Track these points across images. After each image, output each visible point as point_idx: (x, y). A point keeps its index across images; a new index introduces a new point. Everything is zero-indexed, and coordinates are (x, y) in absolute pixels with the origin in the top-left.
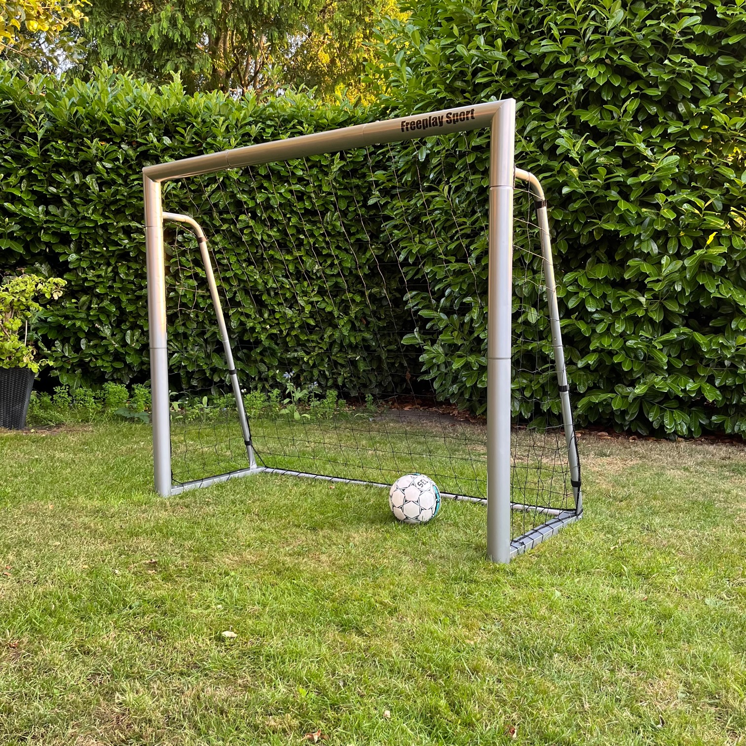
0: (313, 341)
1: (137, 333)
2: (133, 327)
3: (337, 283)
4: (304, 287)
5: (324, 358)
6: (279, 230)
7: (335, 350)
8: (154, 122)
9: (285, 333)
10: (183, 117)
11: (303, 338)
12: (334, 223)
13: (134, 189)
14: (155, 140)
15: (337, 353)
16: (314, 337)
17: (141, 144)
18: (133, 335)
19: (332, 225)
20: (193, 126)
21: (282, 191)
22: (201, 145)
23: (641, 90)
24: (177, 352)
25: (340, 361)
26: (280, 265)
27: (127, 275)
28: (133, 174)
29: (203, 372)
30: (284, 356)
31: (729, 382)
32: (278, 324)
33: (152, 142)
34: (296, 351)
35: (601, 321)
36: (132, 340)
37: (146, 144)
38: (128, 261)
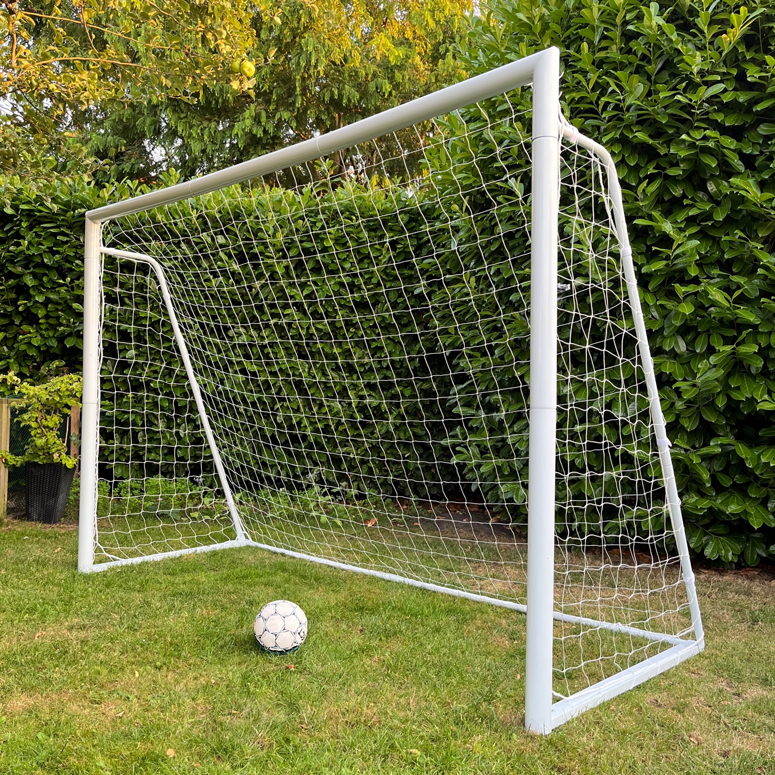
3: (386, 376)
9: (333, 428)
12: (383, 314)
19: (380, 316)
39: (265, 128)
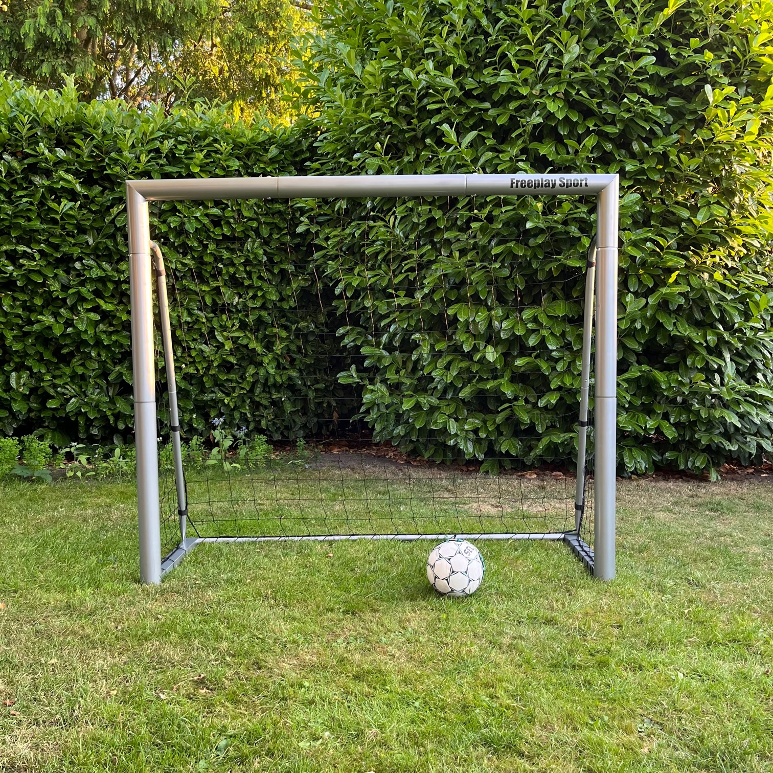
0: (231, 381)
1: (25, 375)
2: (19, 368)
3: (260, 316)
4: (222, 320)
5: (246, 399)
6: (193, 258)
7: (258, 390)
8: (43, 131)
9: (201, 373)
10: (79, 126)
11: (223, 377)
12: (256, 251)
13: (21, 207)
14: (46, 152)
15: (260, 393)
16: (232, 376)
17: (28, 156)
18: (19, 378)
19: (253, 253)
20: (93, 138)
21: (198, 214)
22: (103, 160)
23: (599, 126)
24: (75, 396)
25: (265, 402)
26: (195, 297)
27: (12, 307)
28: (18, 190)
29: (105, 417)
30: (199, 398)
31: (683, 418)
32: (193, 363)
33: (43, 154)
34: (213, 392)
35: (561, 358)
36: (18, 383)
37: (36, 156)
38: (14, 291)
39: (61, 31)
